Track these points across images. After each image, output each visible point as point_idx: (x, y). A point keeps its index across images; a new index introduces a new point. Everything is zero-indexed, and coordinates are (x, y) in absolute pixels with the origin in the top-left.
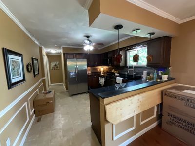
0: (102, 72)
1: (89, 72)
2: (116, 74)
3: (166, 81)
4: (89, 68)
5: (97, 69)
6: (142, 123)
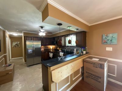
0: (51, 49)
1: (42, 49)
2: (60, 51)
3: (85, 54)
4: (42, 46)
5: (48, 47)
6: (73, 79)
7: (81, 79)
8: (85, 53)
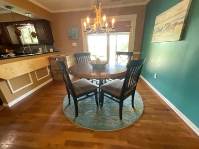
6: (38, 80)
7: (51, 80)
8: (52, 51)
